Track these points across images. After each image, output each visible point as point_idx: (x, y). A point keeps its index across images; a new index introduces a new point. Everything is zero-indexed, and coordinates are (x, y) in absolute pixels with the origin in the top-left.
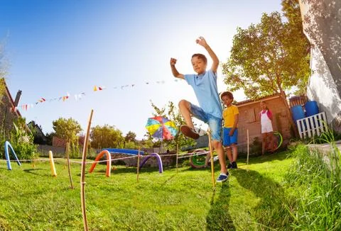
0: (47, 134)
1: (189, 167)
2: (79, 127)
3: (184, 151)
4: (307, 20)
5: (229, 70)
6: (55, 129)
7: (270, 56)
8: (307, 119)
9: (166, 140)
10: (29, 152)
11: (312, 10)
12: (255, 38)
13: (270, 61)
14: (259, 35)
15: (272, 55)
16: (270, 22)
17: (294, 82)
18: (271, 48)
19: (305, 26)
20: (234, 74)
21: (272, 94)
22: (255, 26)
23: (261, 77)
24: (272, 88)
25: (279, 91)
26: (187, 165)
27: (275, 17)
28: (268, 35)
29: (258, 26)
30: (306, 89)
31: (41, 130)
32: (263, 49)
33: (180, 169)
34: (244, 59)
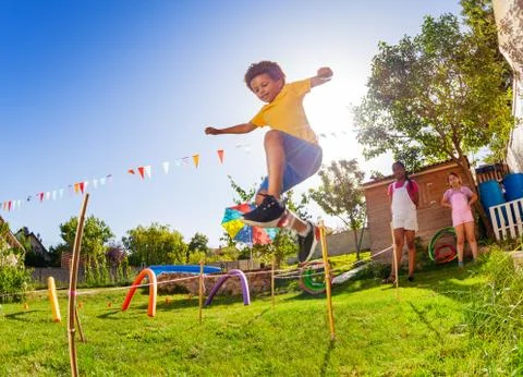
0: (51, 249)
1: (298, 293)
2: (107, 231)
3: (290, 264)
4: (507, 28)
5: (367, 118)
6: (64, 237)
7: (439, 93)
8: (507, 205)
9: (258, 246)
10: (17, 284)
11: (515, 9)
12: (413, 60)
13: (439, 102)
14: (419, 55)
15: (443, 91)
16: (437, 32)
17: (485, 140)
18: (441, 79)
19: (503, 39)
20: (375, 125)
21: (443, 160)
22: (412, 40)
23: (423, 130)
24: (444, 149)
25: (457, 156)
26: (296, 289)
27: (448, 23)
28: (434, 55)
29: (416, 40)
30: (506, 152)
31: (40, 243)
32: (427, 79)
33: (282, 297)
34: (392, 98)
